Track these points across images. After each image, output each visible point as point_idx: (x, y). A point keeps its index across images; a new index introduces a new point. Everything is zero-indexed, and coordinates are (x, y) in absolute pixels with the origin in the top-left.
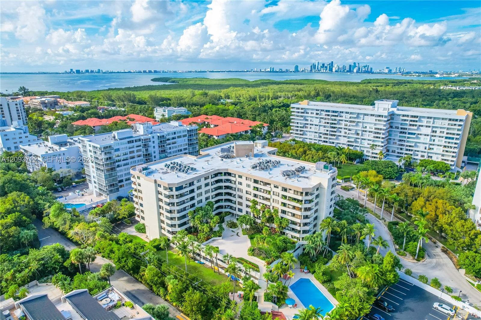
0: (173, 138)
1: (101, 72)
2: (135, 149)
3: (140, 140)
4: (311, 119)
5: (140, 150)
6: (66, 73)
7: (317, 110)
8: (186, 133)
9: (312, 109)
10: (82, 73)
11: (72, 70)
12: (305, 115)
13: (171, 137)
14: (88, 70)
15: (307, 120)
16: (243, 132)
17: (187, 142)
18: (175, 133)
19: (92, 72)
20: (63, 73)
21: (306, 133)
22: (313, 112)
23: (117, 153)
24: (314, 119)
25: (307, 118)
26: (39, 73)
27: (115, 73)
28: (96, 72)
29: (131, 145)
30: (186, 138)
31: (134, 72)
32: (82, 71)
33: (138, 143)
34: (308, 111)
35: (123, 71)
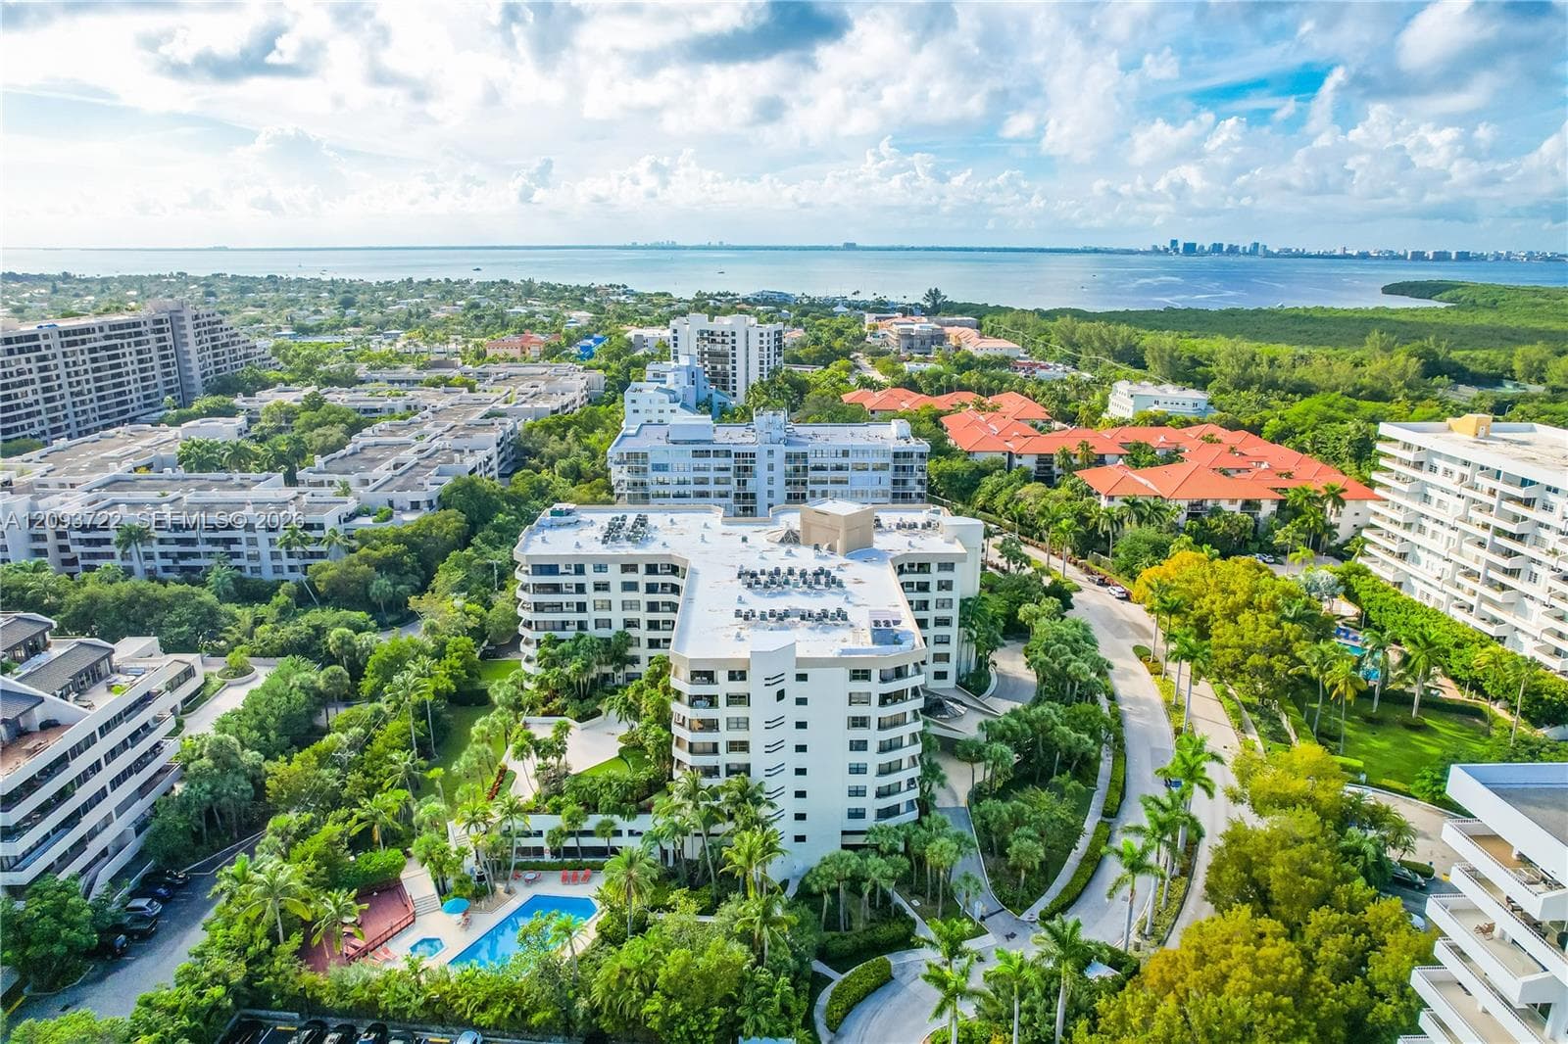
0: (839, 468)
1: (1260, 250)
2: (712, 475)
3: (728, 454)
4: (1443, 496)
5: (728, 482)
6: (1156, 251)
7: (1466, 463)
8: (889, 460)
9: (1451, 459)
10: (1202, 253)
11: (1174, 243)
12: (1423, 475)
13: (830, 461)
14: (1221, 245)
15: (1426, 498)
16: (1233, 501)
17: (888, 487)
18: (845, 454)
19: (1233, 250)
20: (1145, 253)
21: (1419, 552)
22: (1450, 466)
23: (661, 476)
24: (1451, 500)
25: (1430, 491)
26: (1085, 251)
27: (1309, 256)
28: (1245, 253)
29: (701, 462)
30: (888, 476)
31: (1378, 258)
32: (1202, 247)
33: (722, 462)
34: (1436, 461)
35: (1338, 252)
